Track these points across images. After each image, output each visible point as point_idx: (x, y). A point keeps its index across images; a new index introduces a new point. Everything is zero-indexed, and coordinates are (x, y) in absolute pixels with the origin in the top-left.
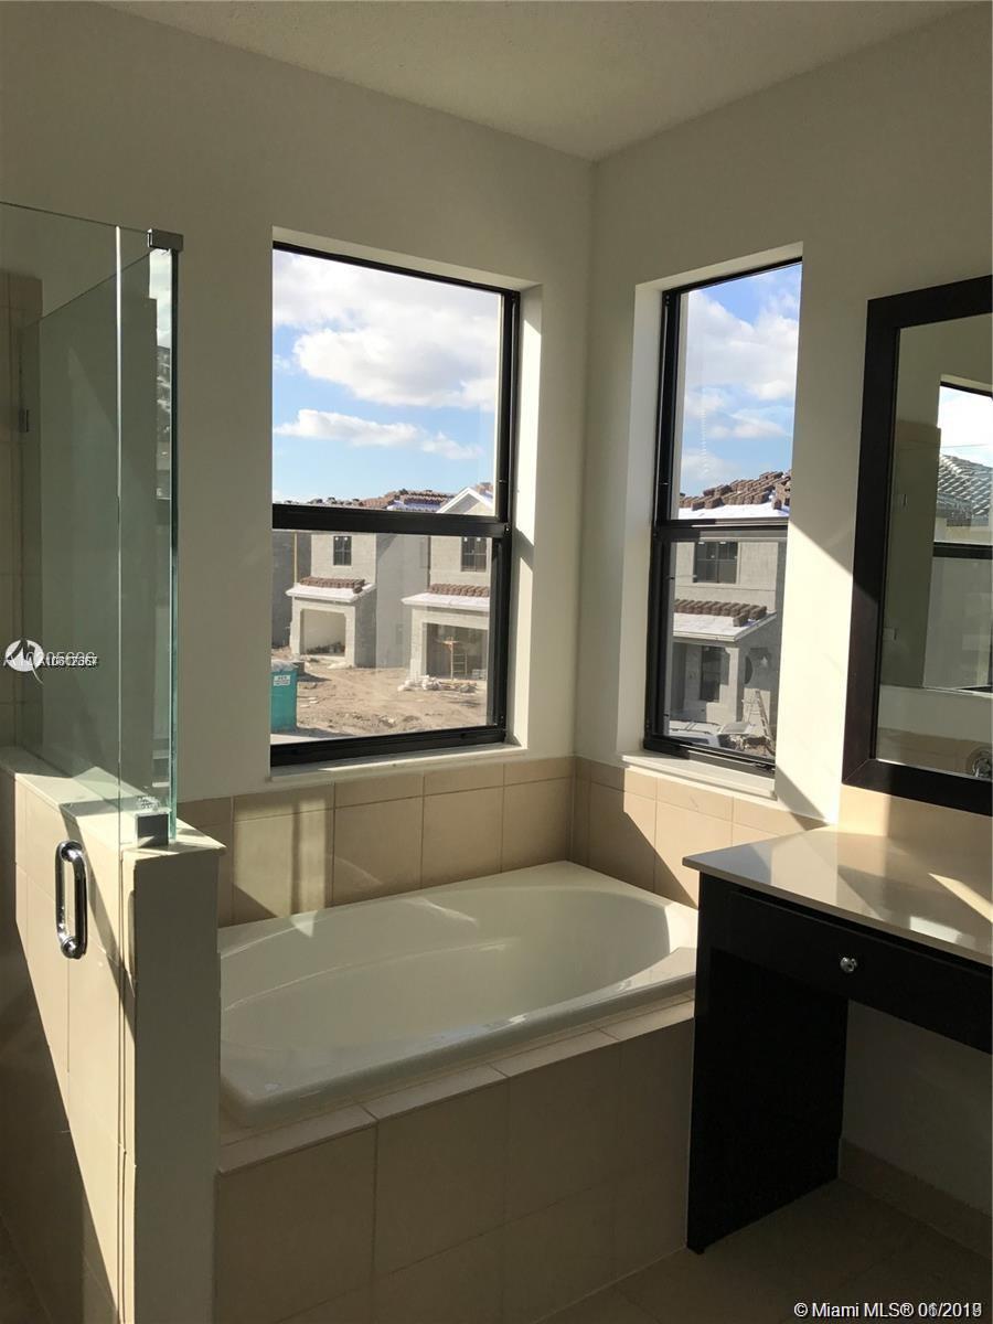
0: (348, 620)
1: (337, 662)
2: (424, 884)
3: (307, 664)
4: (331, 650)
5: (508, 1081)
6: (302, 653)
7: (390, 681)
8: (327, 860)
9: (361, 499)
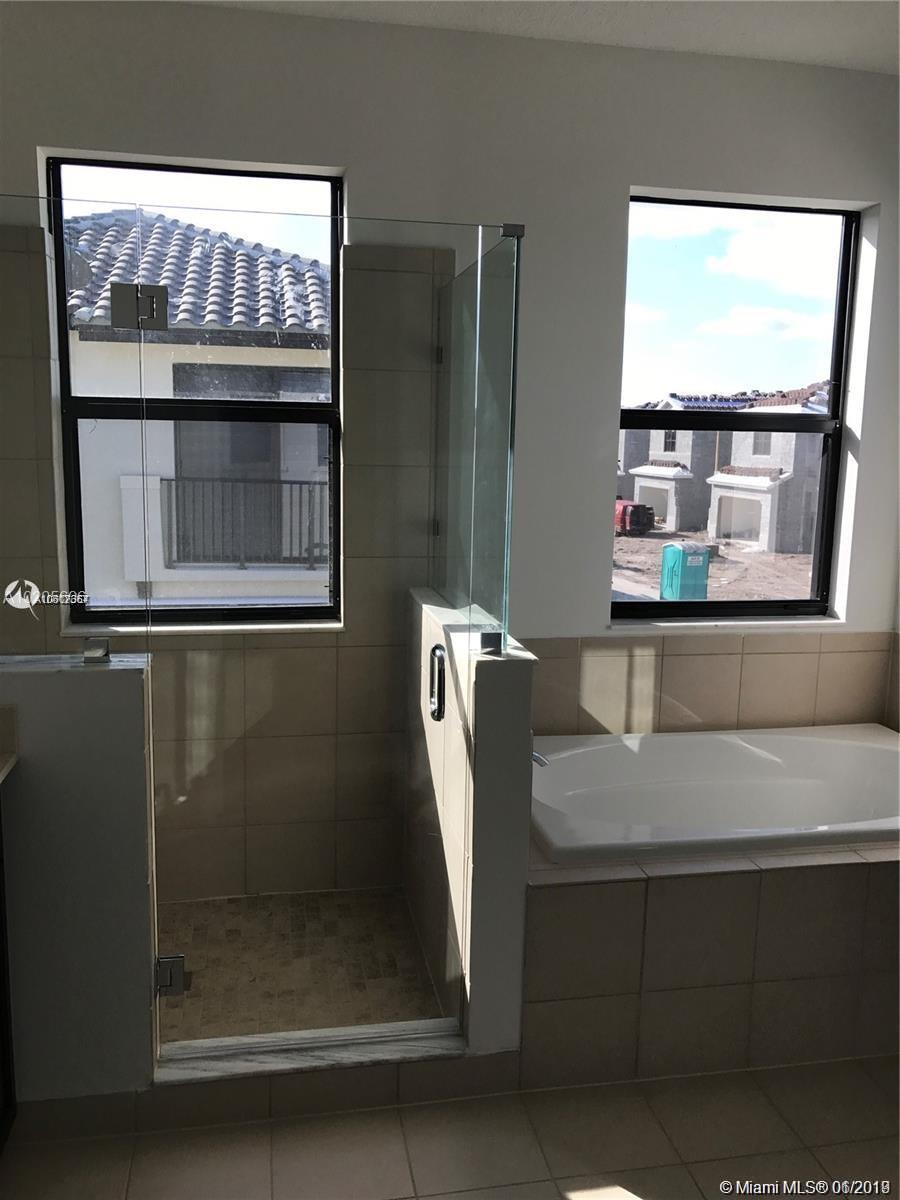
0: (763, 507)
1: (750, 546)
2: (739, 726)
3: (722, 547)
4: (747, 535)
5: (760, 872)
6: (718, 537)
7: (801, 567)
8: (655, 696)
9: (785, 391)
